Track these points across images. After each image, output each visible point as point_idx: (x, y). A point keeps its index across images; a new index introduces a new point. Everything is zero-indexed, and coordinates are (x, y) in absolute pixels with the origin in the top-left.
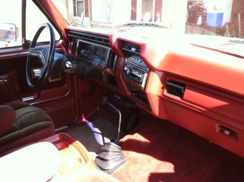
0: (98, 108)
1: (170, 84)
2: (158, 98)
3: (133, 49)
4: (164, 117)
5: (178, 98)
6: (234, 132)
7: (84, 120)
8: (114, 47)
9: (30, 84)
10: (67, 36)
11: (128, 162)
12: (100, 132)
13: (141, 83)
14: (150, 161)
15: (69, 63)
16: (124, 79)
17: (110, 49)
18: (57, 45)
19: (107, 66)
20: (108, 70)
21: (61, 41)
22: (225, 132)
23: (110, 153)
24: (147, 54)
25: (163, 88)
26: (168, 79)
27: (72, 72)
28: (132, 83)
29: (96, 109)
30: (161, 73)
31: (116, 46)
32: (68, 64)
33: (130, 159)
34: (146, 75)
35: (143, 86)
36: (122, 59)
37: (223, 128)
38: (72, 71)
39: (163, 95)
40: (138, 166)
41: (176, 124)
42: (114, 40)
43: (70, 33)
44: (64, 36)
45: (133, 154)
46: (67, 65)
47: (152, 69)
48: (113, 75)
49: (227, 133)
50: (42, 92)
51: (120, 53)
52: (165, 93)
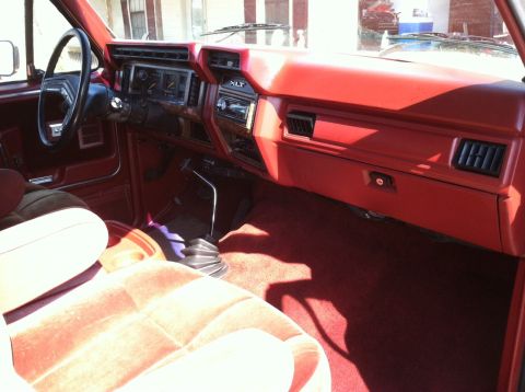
0: (177, 201)
1: (293, 116)
2: (275, 145)
3: (230, 64)
4: (288, 182)
5: (306, 139)
6: (390, 178)
7: (151, 223)
8: (197, 64)
9: (45, 142)
10: (111, 57)
11: (229, 271)
12: (182, 240)
13: (245, 122)
14: (267, 265)
15: (117, 100)
16: (217, 124)
17: (191, 72)
18: (92, 77)
19: (189, 104)
20: (190, 111)
21: (100, 71)
22: (378, 180)
23: (198, 256)
24: (251, 67)
25: (281, 127)
26: (289, 108)
27: (123, 119)
28: (231, 126)
29: (174, 202)
30: (278, 101)
31: (200, 62)
32: (115, 103)
33: (233, 266)
34: (253, 105)
35: (249, 126)
36: (214, 87)
37: (374, 175)
38: (122, 116)
39: (283, 138)
40: (248, 274)
41: (309, 190)
42: (197, 50)
43: (118, 52)
44: (107, 61)
45: (239, 257)
46: (114, 105)
47: (261, 94)
48: (199, 118)
49: (380, 181)
50: (67, 169)
51: (208, 74)
52: (286, 133)
